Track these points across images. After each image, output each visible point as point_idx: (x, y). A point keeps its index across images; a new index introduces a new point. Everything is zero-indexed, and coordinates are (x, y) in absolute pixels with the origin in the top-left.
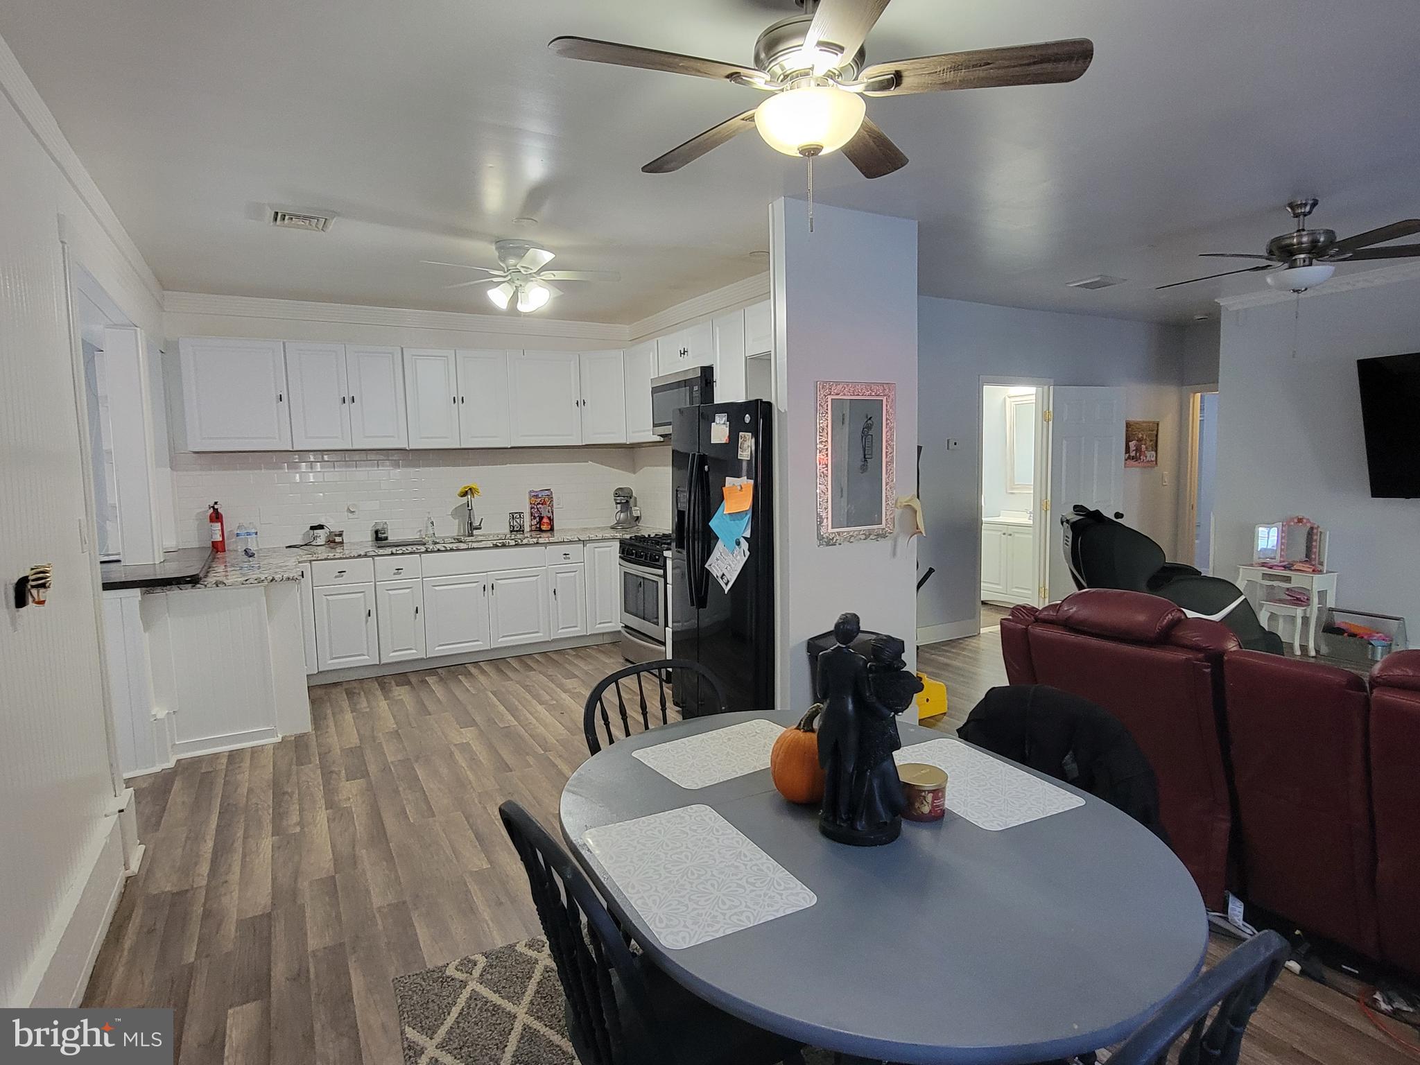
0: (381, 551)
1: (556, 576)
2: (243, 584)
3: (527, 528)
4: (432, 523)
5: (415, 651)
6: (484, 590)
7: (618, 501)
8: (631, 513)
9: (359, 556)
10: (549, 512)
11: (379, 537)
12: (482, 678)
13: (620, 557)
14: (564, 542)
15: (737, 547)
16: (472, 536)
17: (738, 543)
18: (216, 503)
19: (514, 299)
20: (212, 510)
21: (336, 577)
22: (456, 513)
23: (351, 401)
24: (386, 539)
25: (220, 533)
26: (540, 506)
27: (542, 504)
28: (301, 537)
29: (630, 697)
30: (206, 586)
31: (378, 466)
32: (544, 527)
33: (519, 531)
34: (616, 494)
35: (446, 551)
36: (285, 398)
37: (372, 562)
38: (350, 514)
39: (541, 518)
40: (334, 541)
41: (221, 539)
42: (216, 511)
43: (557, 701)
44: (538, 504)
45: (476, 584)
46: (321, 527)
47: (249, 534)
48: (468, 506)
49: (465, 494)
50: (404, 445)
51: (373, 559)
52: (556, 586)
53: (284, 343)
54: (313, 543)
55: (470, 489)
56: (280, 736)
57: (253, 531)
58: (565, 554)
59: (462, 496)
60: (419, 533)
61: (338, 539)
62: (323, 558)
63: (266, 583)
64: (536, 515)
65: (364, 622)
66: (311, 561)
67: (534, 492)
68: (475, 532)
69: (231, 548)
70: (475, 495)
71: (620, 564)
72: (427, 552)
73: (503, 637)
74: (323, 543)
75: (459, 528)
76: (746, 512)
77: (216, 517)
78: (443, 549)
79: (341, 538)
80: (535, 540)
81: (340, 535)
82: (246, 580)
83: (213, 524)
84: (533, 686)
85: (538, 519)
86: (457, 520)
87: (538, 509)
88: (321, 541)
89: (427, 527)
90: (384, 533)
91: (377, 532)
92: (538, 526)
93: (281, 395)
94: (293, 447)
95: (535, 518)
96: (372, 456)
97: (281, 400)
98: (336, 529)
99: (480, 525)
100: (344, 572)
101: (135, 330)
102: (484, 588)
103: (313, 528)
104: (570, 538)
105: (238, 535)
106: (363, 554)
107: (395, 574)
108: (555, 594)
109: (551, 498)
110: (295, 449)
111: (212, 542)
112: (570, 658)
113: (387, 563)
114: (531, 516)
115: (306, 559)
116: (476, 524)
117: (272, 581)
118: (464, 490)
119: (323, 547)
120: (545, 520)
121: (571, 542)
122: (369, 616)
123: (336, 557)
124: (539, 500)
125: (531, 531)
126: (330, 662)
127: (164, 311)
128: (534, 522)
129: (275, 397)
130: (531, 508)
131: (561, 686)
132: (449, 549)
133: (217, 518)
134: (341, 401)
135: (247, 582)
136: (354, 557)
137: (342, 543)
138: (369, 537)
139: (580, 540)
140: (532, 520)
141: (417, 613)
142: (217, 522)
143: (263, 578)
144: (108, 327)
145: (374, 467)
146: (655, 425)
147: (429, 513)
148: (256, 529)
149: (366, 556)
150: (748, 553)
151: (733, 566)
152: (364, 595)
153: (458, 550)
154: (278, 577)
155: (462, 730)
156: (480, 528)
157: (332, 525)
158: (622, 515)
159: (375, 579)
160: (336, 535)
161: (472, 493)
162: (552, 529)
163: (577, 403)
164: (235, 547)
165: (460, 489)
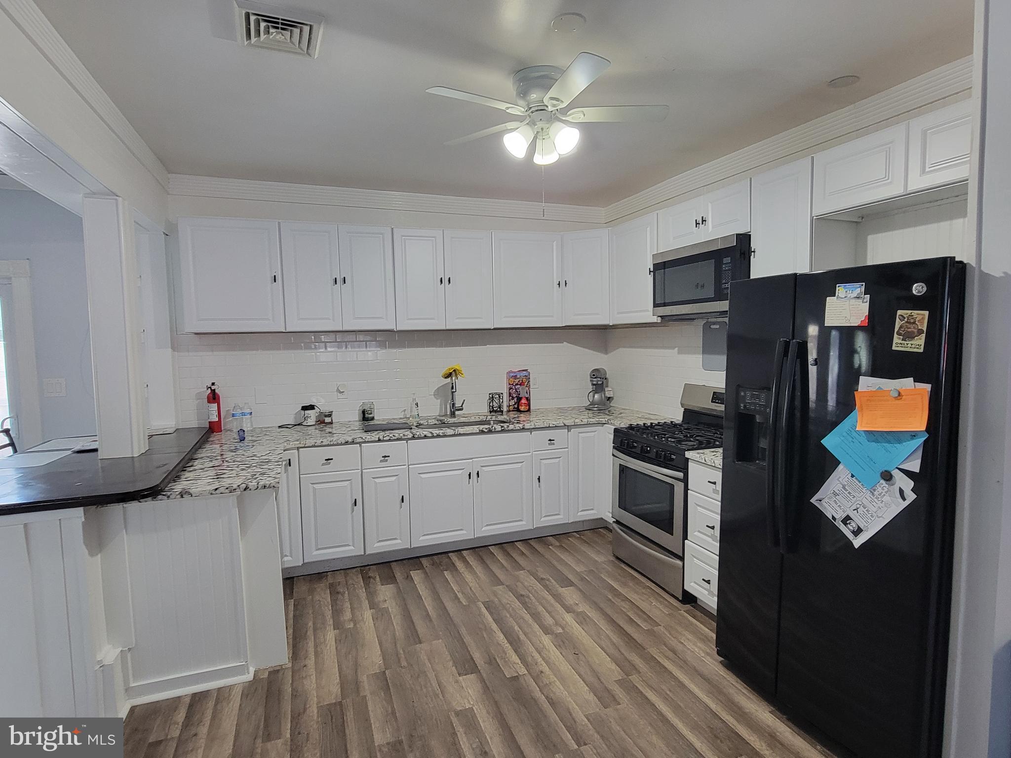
0: (368, 437)
1: (540, 462)
2: (212, 494)
3: (505, 409)
4: (417, 404)
5: (399, 541)
6: (470, 478)
7: (595, 383)
8: (605, 394)
9: (347, 443)
10: (527, 393)
11: (366, 417)
12: (468, 577)
13: (614, 447)
14: (549, 427)
15: (882, 481)
16: (455, 417)
17: (887, 476)
18: (213, 384)
19: (532, 149)
20: (209, 391)
21: (323, 465)
22: (438, 393)
23: (342, 282)
24: (373, 419)
25: (217, 413)
26: (518, 386)
27: (520, 385)
28: (293, 416)
29: (649, 627)
30: (168, 497)
31: (366, 347)
32: (522, 408)
33: (498, 412)
34: (594, 375)
35: (433, 437)
36: (279, 278)
37: (359, 448)
38: (339, 394)
39: (519, 399)
40: (324, 421)
41: (217, 420)
42: (213, 391)
43: (563, 629)
44: (517, 384)
45: (461, 471)
46: (312, 407)
47: (243, 414)
48: (452, 388)
49: (449, 375)
50: (391, 327)
51: (360, 446)
52: (540, 474)
53: (279, 223)
54: (304, 424)
55: (454, 370)
56: (252, 670)
57: (248, 411)
58: (550, 440)
59: (446, 378)
60: (403, 413)
61: (328, 420)
62: (311, 445)
63: (238, 492)
64: (514, 396)
65: (350, 512)
66: (298, 448)
67: (513, 372)
68: (457, 413)
69: (228, 427)
70: (459, 377)
71: (613, 455)
72: (413, 438)
73: (487, 525)
74: (314, 423)
75: (441, 409)
76: (914, 435)
77: (214, 397)
78: (430, 435)
79: (330, 418)
80: (521, 426)
81: (330, 415)
82: (216, 489)
83: (209, 404)
84: (528, 597)
85: (515, 399)
86: (439, 401)
87: (516, 389)
88: (311, 421)
89: (411, 408)
90: (371, 414)
91: (364, 412)
92: (516, 406)
93: (275, 276)
94: (286, 329)
95: (513, 398)
96: (361, 337)
97: (275, 281)
98: (326, 409)
99: (462, 406)
100: (332, 459)
101: (116, 199)
102: (470, 475)
103: (305, 408)
104: (554, 423)
105: (233, 415)
106: (350, 439)
107: (381, 461)
108: (539, 482)
109: (528, 378)
110: (287, 331)
111: (210, 422)
112: (553, 549)
113: (374, 450)
114: (510, 396)
115: (293, 446)
116: (458, 405)
117: (245, 490)
118: (448, 372)
119: (313, 427)
120: (524, 401)
121: (556, 427)
122: (356, 505)
123: (324, 444)
124: (517, 381)
125: (509, 411)
126: (315, 553)
127: (168, 194)
128: (512, 402)
129: (270, 279)
130: (510, 389)
131: (557, 597)
132: (435, 435)
133: (214, 399)
134: (333, 282)
135: (217, 491)
136: (341, 444)
137: (331, 423)
138: (356, 416)
139: (565, 425)
140: (510, 401)
141: (403, 502)
142: (214, 403)
143: (235, 486)
144: (86, 196)
145: (362, 348)
146: (656, 305)
147: (414, 394)
148: (251, 409)
149: (353, 443)
150: (911, 497)
151: (873, 509)
152: (351, 483)
153: (445, 436)
154: (253, 484)
155: (461, 678)
156: (462, 409)
157: (323, 405)
158: (596, 396)
159: (362, 466)
160: (326, 416)
161: (456, 375)
162: (529, 410)
163: (559, 284)
164: (231, 425)
165: (445, 370)
